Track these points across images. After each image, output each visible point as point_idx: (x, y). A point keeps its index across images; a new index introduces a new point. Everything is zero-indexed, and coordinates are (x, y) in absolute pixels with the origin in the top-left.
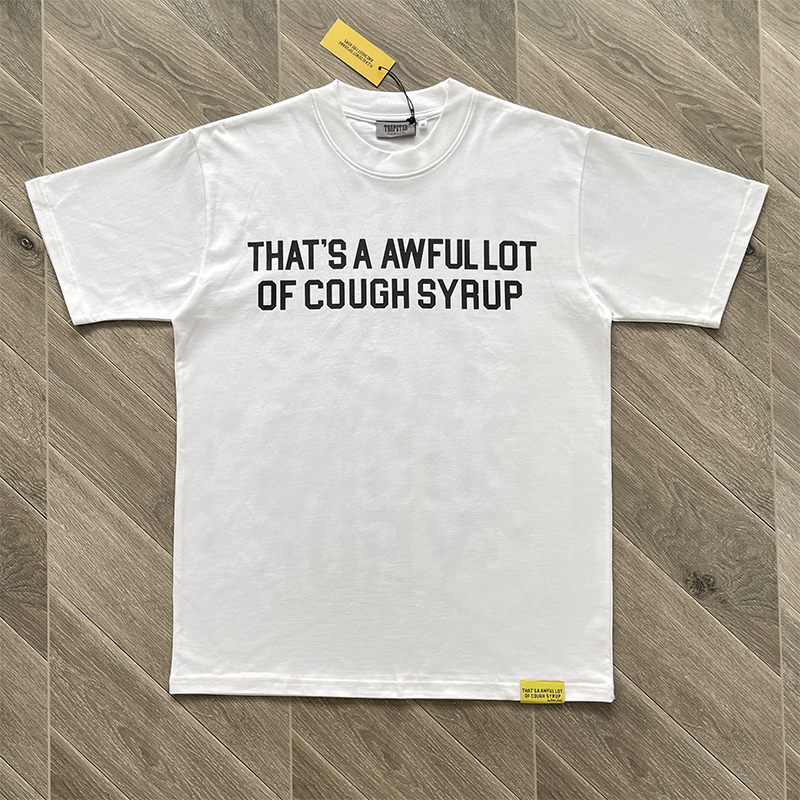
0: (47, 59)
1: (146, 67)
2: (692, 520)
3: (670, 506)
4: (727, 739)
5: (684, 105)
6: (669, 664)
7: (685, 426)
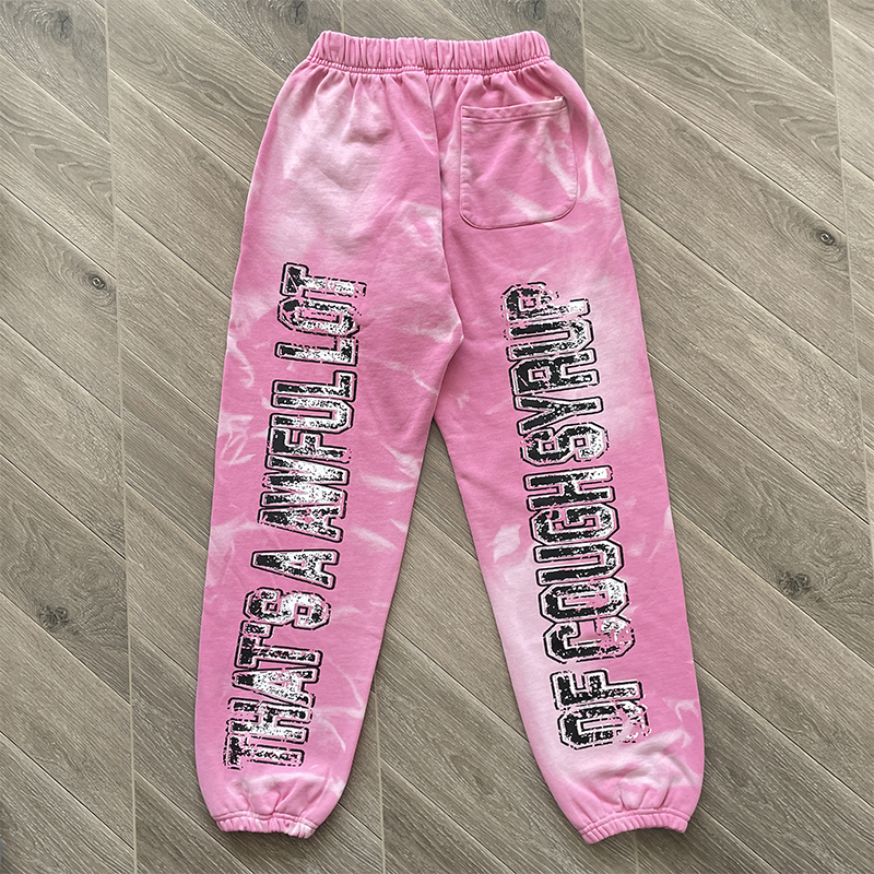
0: (114, 97)
1: (212, 99)
2: (783, 519)
3: (759, 506)
4: (830, 742)
5: (756, 102)
6: (765, 668)
7: (771, 422)
